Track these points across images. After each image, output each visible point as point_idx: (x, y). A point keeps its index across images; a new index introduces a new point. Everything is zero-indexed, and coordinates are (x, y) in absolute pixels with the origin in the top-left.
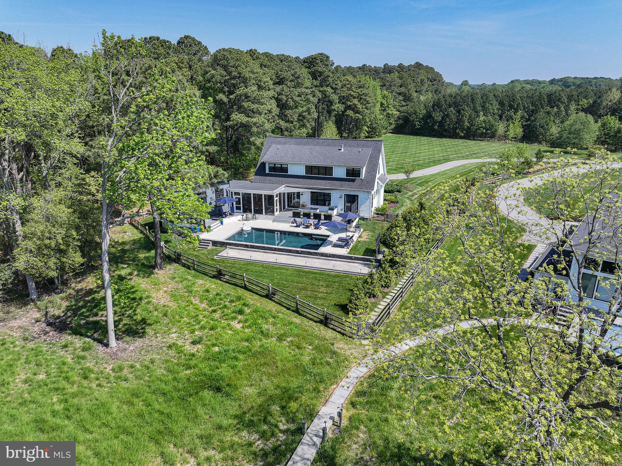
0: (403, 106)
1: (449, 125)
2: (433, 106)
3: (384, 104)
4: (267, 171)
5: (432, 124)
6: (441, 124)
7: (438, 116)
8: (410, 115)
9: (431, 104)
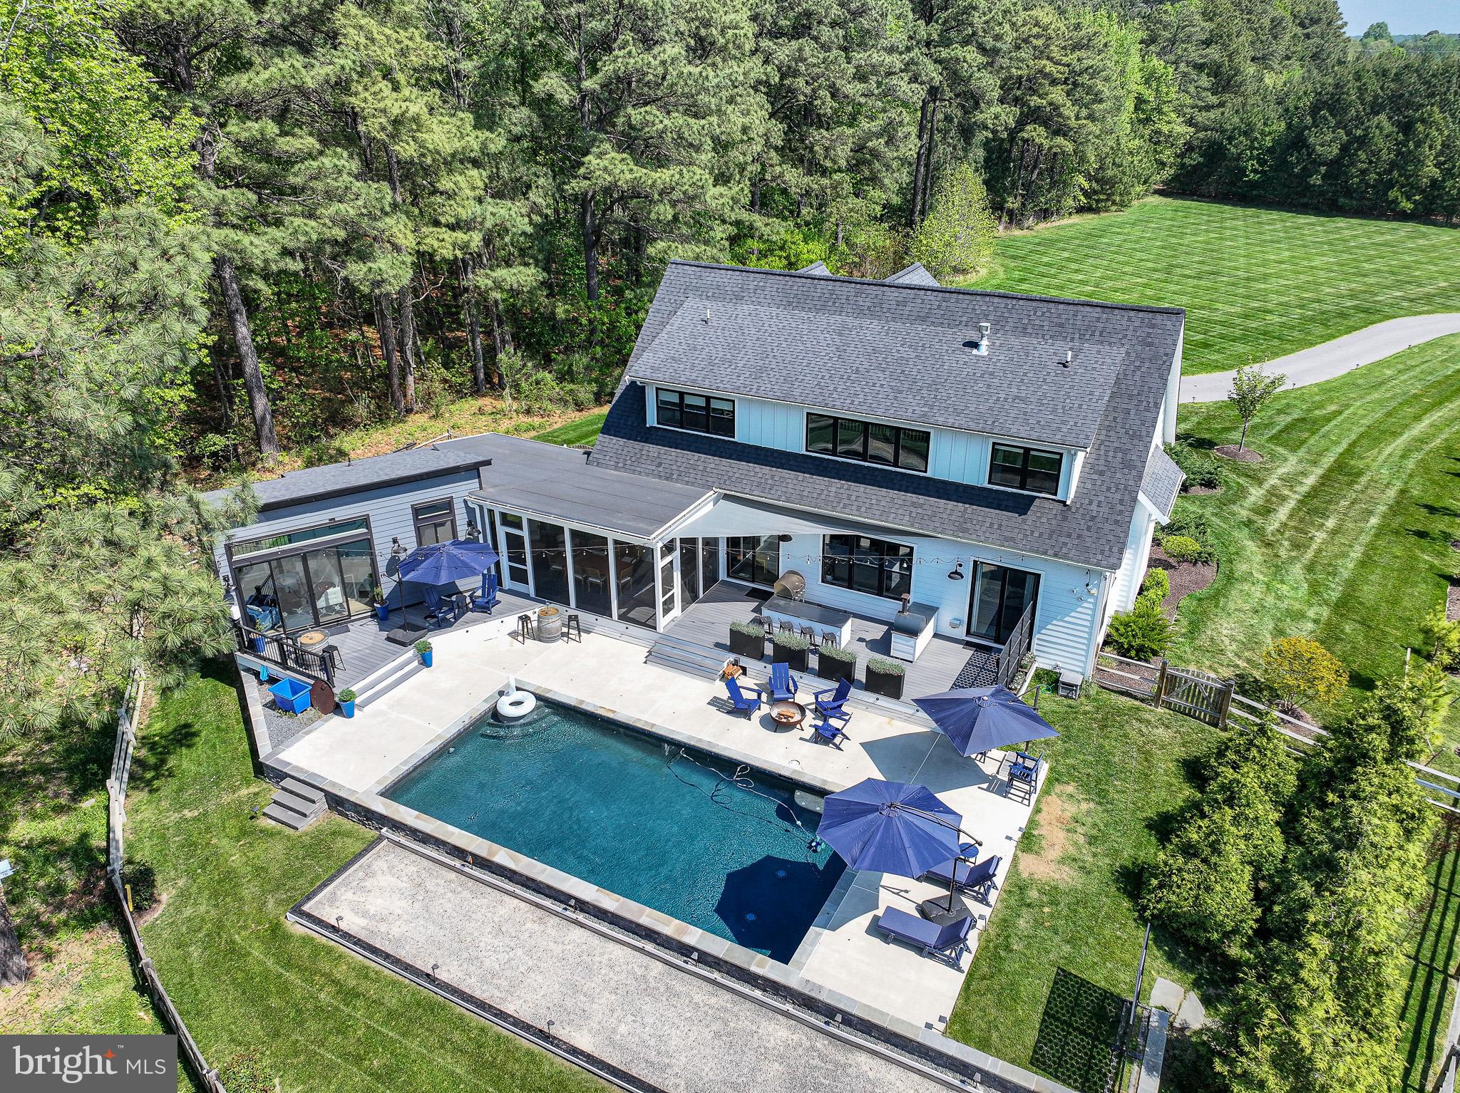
0: (1208, 108)
1: (1364, 172)
2: (1315, 110)
3: (1146, 102)
4: (652, 419)
5: (1304, 169)
6: (1336, 168)
7: (1326, 143)
8: (1230, 139)
9: (1306, 102)
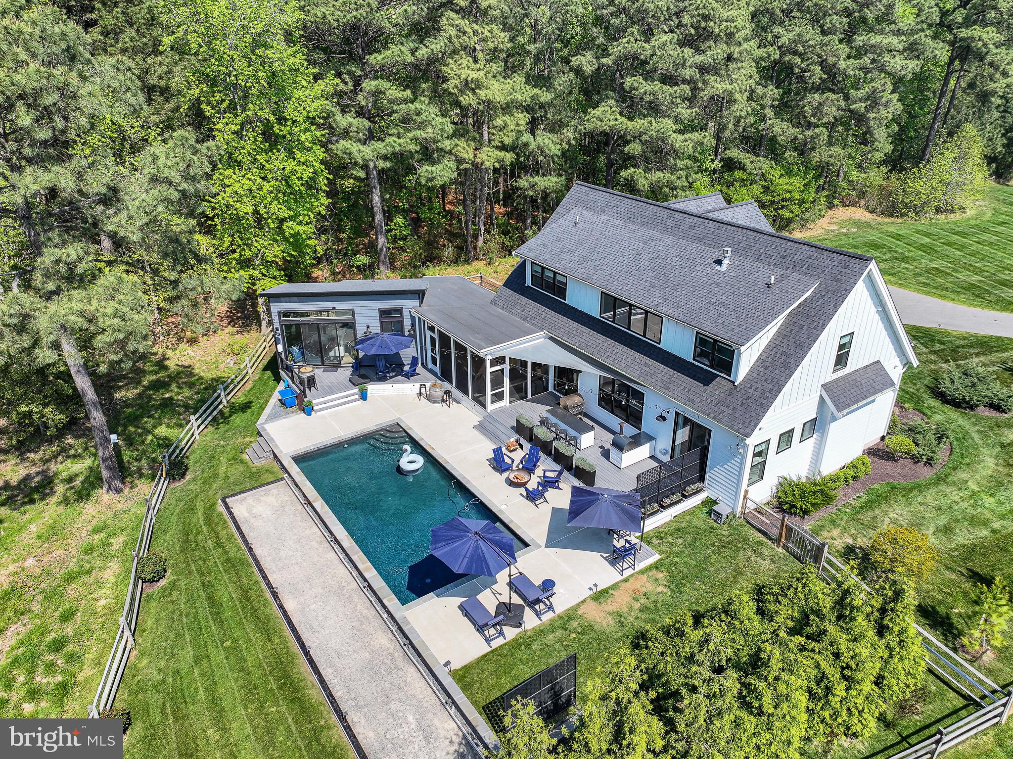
4: (528, 282)
